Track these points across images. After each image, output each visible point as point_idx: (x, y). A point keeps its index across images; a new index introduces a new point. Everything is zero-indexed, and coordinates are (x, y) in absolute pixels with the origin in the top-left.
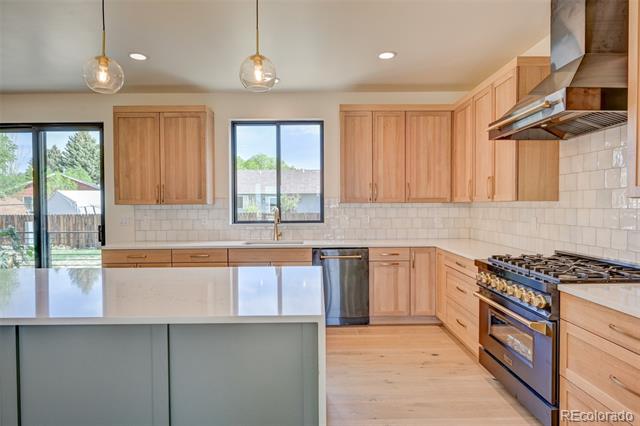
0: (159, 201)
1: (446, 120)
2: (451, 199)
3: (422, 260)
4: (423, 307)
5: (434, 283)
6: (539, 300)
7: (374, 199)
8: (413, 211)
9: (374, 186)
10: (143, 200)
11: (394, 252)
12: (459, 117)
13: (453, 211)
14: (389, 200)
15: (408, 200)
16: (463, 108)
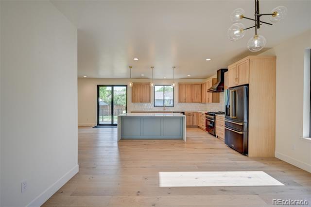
0: (141, 102)
1: (200, 86)
2: (201, 102)
3: (195, 114)
4: (195, 124)
5: (198, 119)
6: (213, 117)
7: (185, 102)
8: (193, 104)
9: (185, 99)
10: (137, 102)
11: (189, 113)
12: (203, 85)
13: (202, 105)
14: (188, 102)
15: (192, 102)
16: (204, 84)
